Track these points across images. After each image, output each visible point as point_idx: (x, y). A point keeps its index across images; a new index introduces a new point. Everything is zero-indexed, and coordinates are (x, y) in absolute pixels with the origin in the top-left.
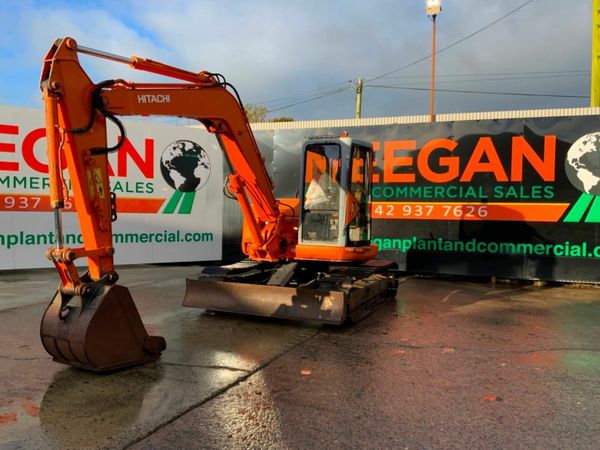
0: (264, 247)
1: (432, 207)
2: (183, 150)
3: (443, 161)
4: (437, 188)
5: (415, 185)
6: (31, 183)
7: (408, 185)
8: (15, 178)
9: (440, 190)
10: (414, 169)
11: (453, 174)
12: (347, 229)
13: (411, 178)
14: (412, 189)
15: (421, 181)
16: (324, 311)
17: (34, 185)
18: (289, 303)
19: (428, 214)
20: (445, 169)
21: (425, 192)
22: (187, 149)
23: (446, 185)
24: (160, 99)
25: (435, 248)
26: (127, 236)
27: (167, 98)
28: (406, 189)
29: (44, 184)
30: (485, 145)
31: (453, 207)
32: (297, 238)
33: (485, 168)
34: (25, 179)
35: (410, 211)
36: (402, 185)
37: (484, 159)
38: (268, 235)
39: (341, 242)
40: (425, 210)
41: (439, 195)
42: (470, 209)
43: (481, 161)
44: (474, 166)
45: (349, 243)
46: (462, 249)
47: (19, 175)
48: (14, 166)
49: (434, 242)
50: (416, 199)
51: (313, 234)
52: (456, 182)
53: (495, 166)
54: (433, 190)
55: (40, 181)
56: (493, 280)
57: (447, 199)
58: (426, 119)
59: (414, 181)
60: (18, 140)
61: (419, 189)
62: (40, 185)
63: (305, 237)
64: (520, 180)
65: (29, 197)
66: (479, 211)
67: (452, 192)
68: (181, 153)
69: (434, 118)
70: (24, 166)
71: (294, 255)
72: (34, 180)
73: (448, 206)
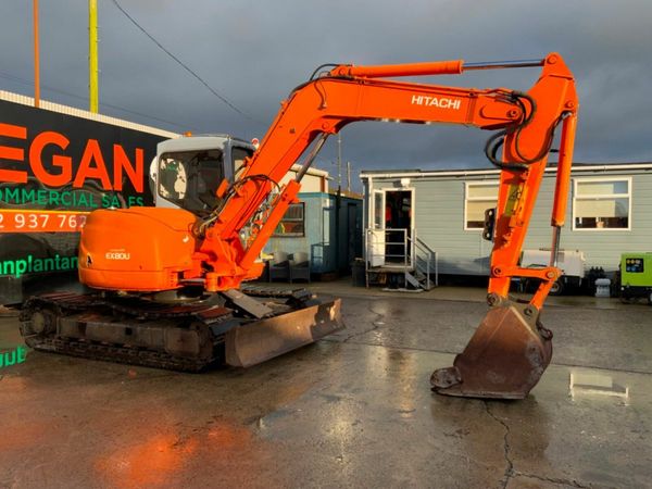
1: (47, 216)
3: (57, 160)
4: (51, 192)
7: (20, 186)
9: (54, 196)
10: (24, 166)
11: (63, 179)
13: (23, 177)
14: (24, 192)
15: (34, 185)
19: (44, 225)
20: (56, 171)
21: (39, 197)
23: (61, 189)
28: (17, 191)
30: (93, 148)
31: (68, 216)
33: (93, 173)
35: (23, 221)
37: (93, 164)
40: (41, 220)
41: (54, 202)
42: (83, 219)
43: (90, 166)
44: (84, 170)
50: (29, 205)
52: (69, 187)
53: (101, 172)
54: (47, 195)
57: (61, 207)
58: (29, 101)
59: (26, 181)
61: (33, 192)
64: (121, 189)
73: (63, 215)
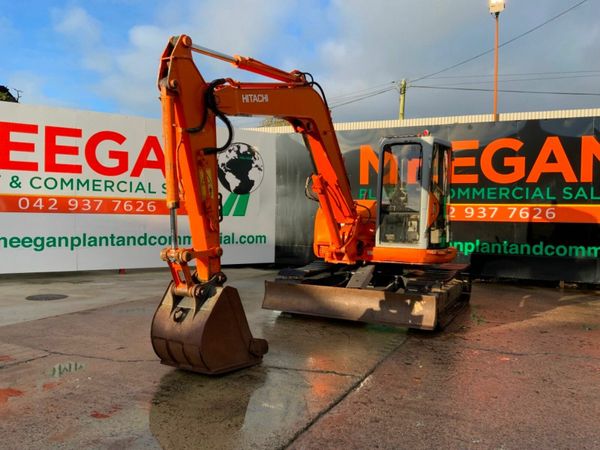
0: (343, 249)
1: (496, 209)
2: (238, 152)
3: (508, 161)
4: (501, 189)
5: (478, 186)
6: (94, 185)
7: (471, 186)
8: (79, 181)
9: (504, 191)
10: (476, 169)
11: (518, 174)
12: (429, 231)
13: (473, 179)
14: (474, 190)
15: (484, 182)
16: (415, 316)
17: (96, 188)
18: (376, 306)
19: (492, 216)
20: (510, 170)
21: (489, 193)
22: (241, 152)
23: (511, 186)
24: (261, 98)
25: (499, 251)
26: (185, 238)
27: (266, 98)
28: (468, 190)
29: (106, 187)
30: (552, 145)
31: (519, 209)
32: (374, 240)
33: (552, 168)
34: (87, 181)
35: (472, 213)
36: (464, 186)
37: (552, 159)
38: (346, 237)
39: (422, 244)
40: (489, 212)
41: (503, 197)
42: (537, 211)
43: (548, 161)
44: (541, 166)
45: (431, 246)
46: (529, 252)
47: (82, 177)
48: (77, 169)
49: (499, 246)
50: (479, 200)
51: (390, 236)
52: (522, 182)
53: (564, 166)
54: (498, 191)
55: (102, 184)
56: (562, 284)
57: (512, 201)
58: (490, 118)
59: (476, 182)
60: (81, 143)
61: (483, 190)
62: (102, 187)
63: (383, 239)
64: (591, 181)
65: (91, 199)
66: (547, 213)
67: (518, 193)
68: (236, 155)
69: (497, 117)
70: (87, 169)
71: (371, 257)
72: (96, 183)
73: (513, 208)
